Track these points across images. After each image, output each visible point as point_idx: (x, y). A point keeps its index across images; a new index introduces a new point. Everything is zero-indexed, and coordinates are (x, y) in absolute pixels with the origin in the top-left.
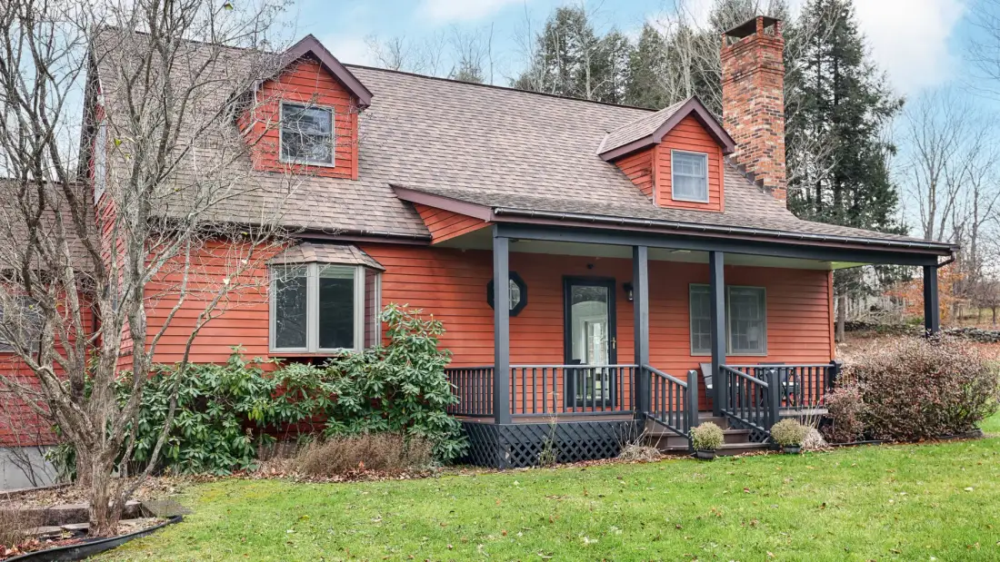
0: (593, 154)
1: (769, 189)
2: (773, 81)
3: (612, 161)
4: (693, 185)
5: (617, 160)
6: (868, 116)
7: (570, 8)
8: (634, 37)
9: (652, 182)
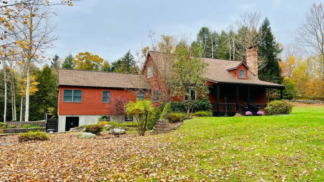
0: (225, 70)
1: (255, 75)
2: (256, 57)
3: (229, 71)
4: (243, 75)
5: (230, 71)
6: (274, 53)
7: (205, 27)
8: (220, 34)
9: (236, 75)
